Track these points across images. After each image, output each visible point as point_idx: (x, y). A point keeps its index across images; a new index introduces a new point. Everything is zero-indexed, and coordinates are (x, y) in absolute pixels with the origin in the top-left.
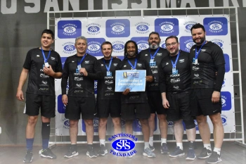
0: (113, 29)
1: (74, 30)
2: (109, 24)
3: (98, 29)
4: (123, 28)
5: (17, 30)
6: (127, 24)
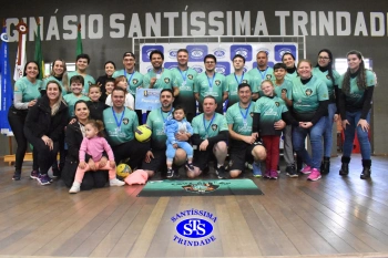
0: (192, 54)
4: (202, 53)
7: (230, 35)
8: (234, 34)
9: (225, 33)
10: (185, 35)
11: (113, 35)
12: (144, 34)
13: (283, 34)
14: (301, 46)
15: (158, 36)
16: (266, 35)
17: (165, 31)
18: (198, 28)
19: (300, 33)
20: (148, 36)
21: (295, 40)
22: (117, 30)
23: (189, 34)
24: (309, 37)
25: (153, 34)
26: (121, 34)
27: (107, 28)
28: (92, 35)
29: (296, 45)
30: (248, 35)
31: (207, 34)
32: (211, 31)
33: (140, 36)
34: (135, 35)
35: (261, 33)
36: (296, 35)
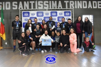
0: (39, 14)
1: (28, 14)
2: (37, 13)
3: (34, 14)
4: (41, 14)
5: (10, 14)
6: (43, 13)
7: (50, 8)
8: (52, 8)
9: (49, 8)
10: (36, 8)
11: (14, 8)
12: (24, 8)
13: (67, 8)
14: (72, 12)
15: (28, 9)
16: (62, 8)
17: (30, 7)
18: (40, 6)
19: (72, 8)
20: (25, 9)
21: (70, 10)
22: (15, 7)
23: (38, 8)
24: (75, 9)
25: (26, 8)
26: (16, 8)
27: (12, 6)
28: (7, 9)
29: (71, 11)
30: (56, 8)
31: (43, 8)
32: (45, 7)
33: (22, 9)
34: (21, 8)
35: (60, 8)
36: (71, 8)
